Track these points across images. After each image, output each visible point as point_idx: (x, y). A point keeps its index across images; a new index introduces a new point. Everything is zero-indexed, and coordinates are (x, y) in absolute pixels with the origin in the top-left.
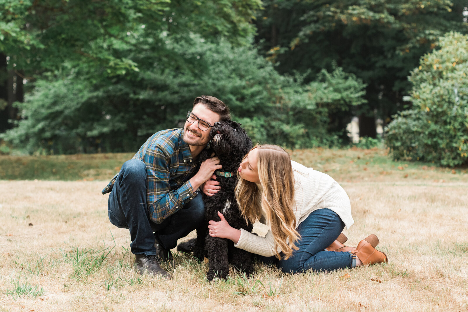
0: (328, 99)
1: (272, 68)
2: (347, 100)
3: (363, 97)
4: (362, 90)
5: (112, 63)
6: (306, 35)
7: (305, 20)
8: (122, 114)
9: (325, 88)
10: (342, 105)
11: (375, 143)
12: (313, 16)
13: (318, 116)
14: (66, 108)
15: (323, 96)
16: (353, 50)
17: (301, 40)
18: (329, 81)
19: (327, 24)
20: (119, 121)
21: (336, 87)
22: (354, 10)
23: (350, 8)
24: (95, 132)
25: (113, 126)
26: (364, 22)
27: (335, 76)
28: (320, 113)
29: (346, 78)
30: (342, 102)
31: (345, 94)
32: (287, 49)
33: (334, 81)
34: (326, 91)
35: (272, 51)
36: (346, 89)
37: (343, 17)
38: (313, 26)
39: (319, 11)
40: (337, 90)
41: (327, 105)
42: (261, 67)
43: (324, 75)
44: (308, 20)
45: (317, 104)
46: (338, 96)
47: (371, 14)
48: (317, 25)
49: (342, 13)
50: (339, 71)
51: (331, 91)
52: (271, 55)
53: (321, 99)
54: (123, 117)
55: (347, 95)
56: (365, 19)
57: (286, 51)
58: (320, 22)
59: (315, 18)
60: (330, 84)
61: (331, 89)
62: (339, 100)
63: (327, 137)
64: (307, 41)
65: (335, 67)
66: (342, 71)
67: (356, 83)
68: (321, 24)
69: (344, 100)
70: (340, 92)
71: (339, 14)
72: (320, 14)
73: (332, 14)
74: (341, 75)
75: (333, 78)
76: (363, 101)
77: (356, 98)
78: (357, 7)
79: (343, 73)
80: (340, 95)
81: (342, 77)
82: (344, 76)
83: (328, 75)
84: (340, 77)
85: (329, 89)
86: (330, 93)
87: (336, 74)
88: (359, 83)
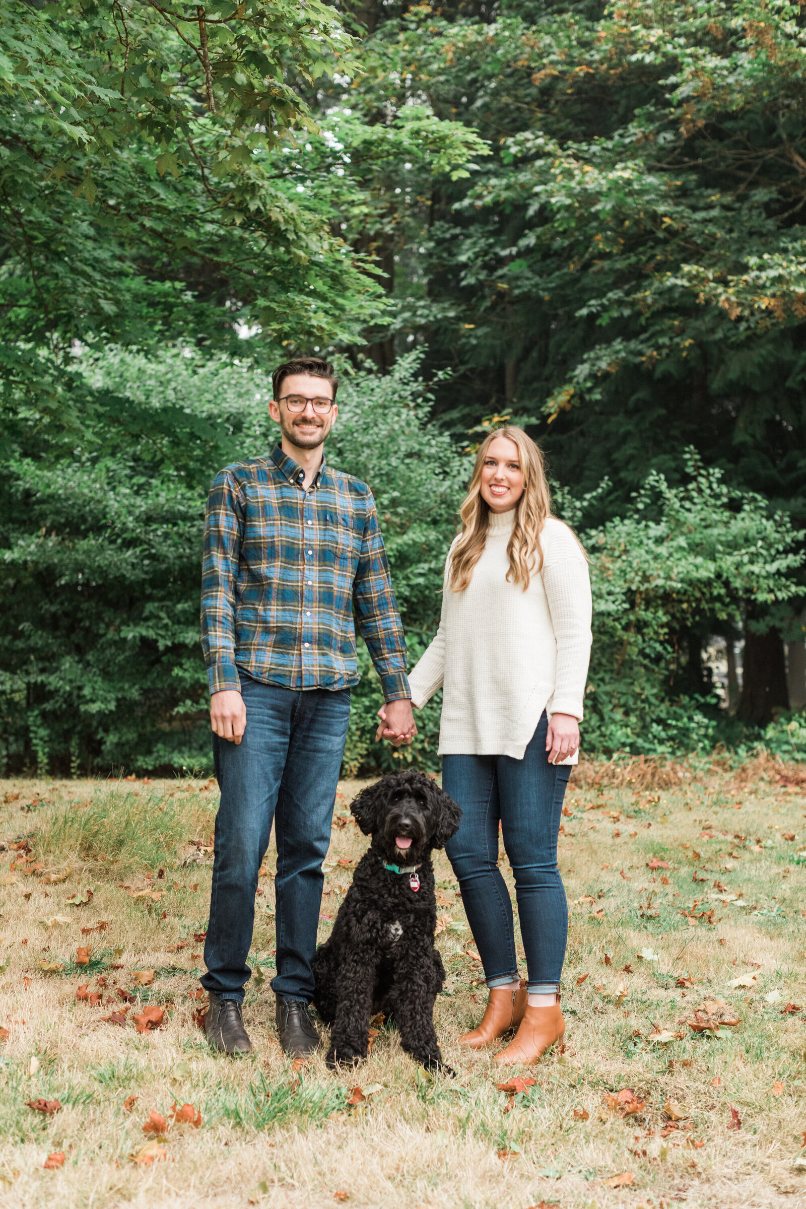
0: (668, 578)
2: (738, 583)
4: (791, 550)
6: (595, 378)
7: (592, 320)
9: (659, 541)
10: (719, 598)
12: (620, 303)
13: (631, 636)
15: (654, 568)
17: (578, 394)
18: (672, 516)
21: (698, 535)
22: (764, 267)
27: (695, 497)
28: (640, 626)
29: (734, 506)
30: (718, 588)
31: (728, 562)
32: (534, 420)
33: (692, 518)
34: (663, 550)
35: (485, 426)
36: (732, 546)
37: (725, 295)
38: (618, 344)
39: (640, 285)
40: (700, 548)
41: (666, 598)
43: (657, 496)
44: (603, 320)
45: (630, 595)
46: (702, 568)
48: (635, 344)
49: (723, 280)
50: (709, 482)
51: (681, 548)
53: (646, 578)
55: (738, 566)
57: (529, 427)
59: (626, 313)
60: (678, 527)
61: (682, 542)
62: (708, 583)
63: (662, 710)
64: (597, 395)
65: (697, 468)
66: (720, 481)
67: (769, 525)
68: (642, 342)
69: (727, 584)
70: (712, 556)
71: (712, 285)
72: (644, 299)
73: (686, 283)
74: (717, 496)
75: (688, 505)
76: (793, 589)
77: (768, 576)
78: (777, 258)
79: (725, 490)
80: (712, 566)
81: (719, 503)
82: (725, 500)
83: (669, 494)
84: (712, 501)
85: (674, 544)
86: (676, 556)
87: (700, 491)
88: (779, 524)
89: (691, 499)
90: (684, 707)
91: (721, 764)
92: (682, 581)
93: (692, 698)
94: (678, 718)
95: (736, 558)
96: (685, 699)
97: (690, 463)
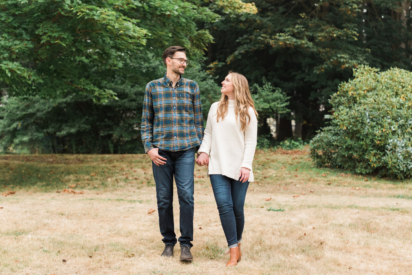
0: (259, 108)
1: (212, 81)
2: (275, 109)
3: (286, 106)
4: (286, 101)
5: (96, 94)
6: (240, 54)
7: (240, 42)
9: (257, 99)
10: (270, 112)
11: (298, 146)
12: (247, 39)
14: (38, 111)
16: (277, 65)
17: (235, 57)
18: (259, 93)
19: (257, 45)
20: (84, 123)
21: (266, 98)
22: (280, 36)
23: (278, 34)
24: (64, 133)
25: (79, 127)
26: (288, 46)
27: (265, 89)
29: (274, 91)
30: (270, 111)
31: (272, 104)
32: (224, 63)
33: (264, 94)
35: (211, 65)
36: (273, 101)
37: (271, 42)
38: (245, 46)
39: (251, 34)
40: (265, 101)
42: (204, 79)
43: (256, 89)
44: (242, 42)
46: (266, 106)
47: (294, 40)
48: (249, 46)
49: (271, 38)
50: (268, 85)
51: (261, 101)
52: (211, 68)
54: (87, 120)
55: (275, 105)
56: (290, 44)
57: (223, 65)
58: (252, 43)
59: (248, 41)
60: (261, 96)
61: (262, 100)
62: (268, 109)
64: (240, 57)
65: (265, 82)
66: (271, 85)
67: (282, 95)
68: (252, 45)
69: (272, 109)
70: (269, 103)
71: (268, 39)
72: (252, 38)
73: (262, 39)
74: (270, 89)
75: (263, 91)
76: (287, 110)
77: (281, 107)
78: (283, 34)
79: (271, 87)
80: (269, 105)
81: (270, 90)
82: (271, 89)
83: (259, 88)
84: (269, 90)
85: (260, 100)
86: (261, 103)
87: (266, 88)
88: (284, 95)
89: (264, 89)
90: (262, 138)
91: (271, 151)
92: (262, 109)
93: (264, 135)
94: (261, 140)
95: (274, 103)
96: (263, 136)
97: (264, 81)
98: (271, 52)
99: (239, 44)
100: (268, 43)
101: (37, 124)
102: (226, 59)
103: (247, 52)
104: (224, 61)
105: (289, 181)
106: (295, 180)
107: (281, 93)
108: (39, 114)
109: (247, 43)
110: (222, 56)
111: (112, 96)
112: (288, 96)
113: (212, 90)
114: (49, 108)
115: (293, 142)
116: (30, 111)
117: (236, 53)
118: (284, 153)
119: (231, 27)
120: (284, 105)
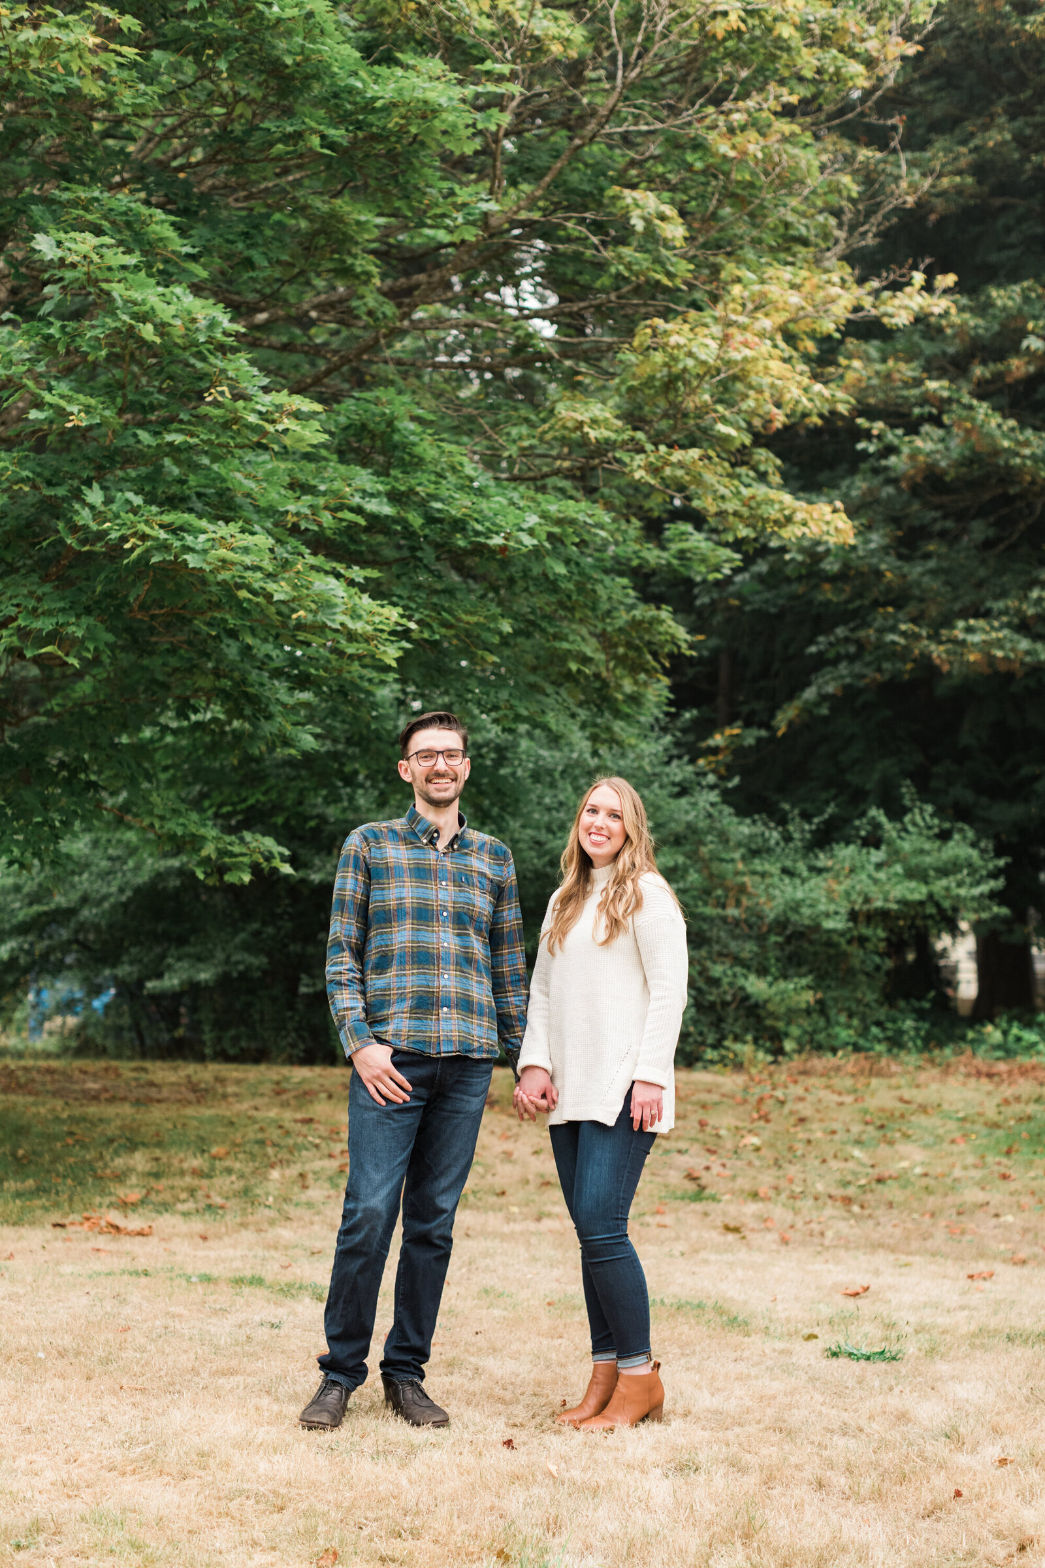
0: (886, 900)
1: (714, 796)
2: (947, 904)
3: (993, 895)
4: (994, 875)
6: (823, 698)
7: (820, 654)
8: (256, 926)
9: (879, 866)
10: (931, 916)
11: (1034, 1044)
12: (847, 640)
13: (853, 949)
14: (85, 900)
15: (873, 891)
16: (967, 738)
17: (807, 709)
18: (890, 843)
19: (886, 666)
20: (247, 947)
21: (914, 861)
22: (969, 630)
23: (961, 624)
24: (171, 982)
25: (227, 961)
26: (1003, 667)
27: (911, 828)
28: (862, 940)
29: (944, 836)
30: (931, 910)
31: (938, 886)
32: (763, 733)
33: (906, 846)
34: (882, 875)
35: (718, 740)
36: (943, 872)
37: (937, 652)
38: (843, 668)
39: (865, 624)
40: (915, 873)
41: (883, 915)
42: (683, 790)
43: (877, 826)
44: (831, 654)
45: (853, 916)
46: (916, 891)
47: (1024, 644)
48: (858, 668)
49: (935, 637)
50: (923, 815)
51: (896, 874)
52: (715, 751)
53: (867, 900)
54: (257, 934)
55: (947, 889)
56: (1006, 659)
57: (759, 740)
58: (868, 658)
59: (852, 649)
60: (895, 855)
61: (898, 868)
62: (921, 903)
63: (882, 1013)
64: (824, 711)
65: (912, 800)
66: (932, 816)
67: (974, 854)
68: (868, 665)
69: (937, 905)
70: (925, 880)
71: (926, 642)
72: (868, 636)
73: (902, 641)
74: (930, 828)
75: (903, 834)
76: (995, 909)
77: (973, 898)
78: (981, 623)
79: (936, 821)
80: (924, 890)
81: (931, 833)
82: (936, 830)
83: (887, 825)
84: (925, 832)
85: (892, 870)
86: (894, 880)
87: (915, 824)
88: (983, 852)
89: (906, 830)
90: (902, 1011)
91: (932, 1061)
92: (898, 902)
93: (908, 1003)
94: (894, 1021)
95: (944, 882)
96: (902, 1004)
97: (907, 797)
98: (941, 689)
99: (821, 662)
100: (926, 658)
101: (84, 946)
102: (772, 716)
103: (850, 693)
104: (767, 725)
105: (973, 1195)
106: (997, 1196)
107: (974, 845)
108: (86, 913)
109: (851, 659)
110: (758, 706)
111: (269, 857)
112: (998, 854)
113: (710, 830)
114: (121, 890)
115: (1015, 1031)
116: (60, 900)
117: (810, 694)
118: (979, 1074)
119: (794, 597)
120: (984, 888)
